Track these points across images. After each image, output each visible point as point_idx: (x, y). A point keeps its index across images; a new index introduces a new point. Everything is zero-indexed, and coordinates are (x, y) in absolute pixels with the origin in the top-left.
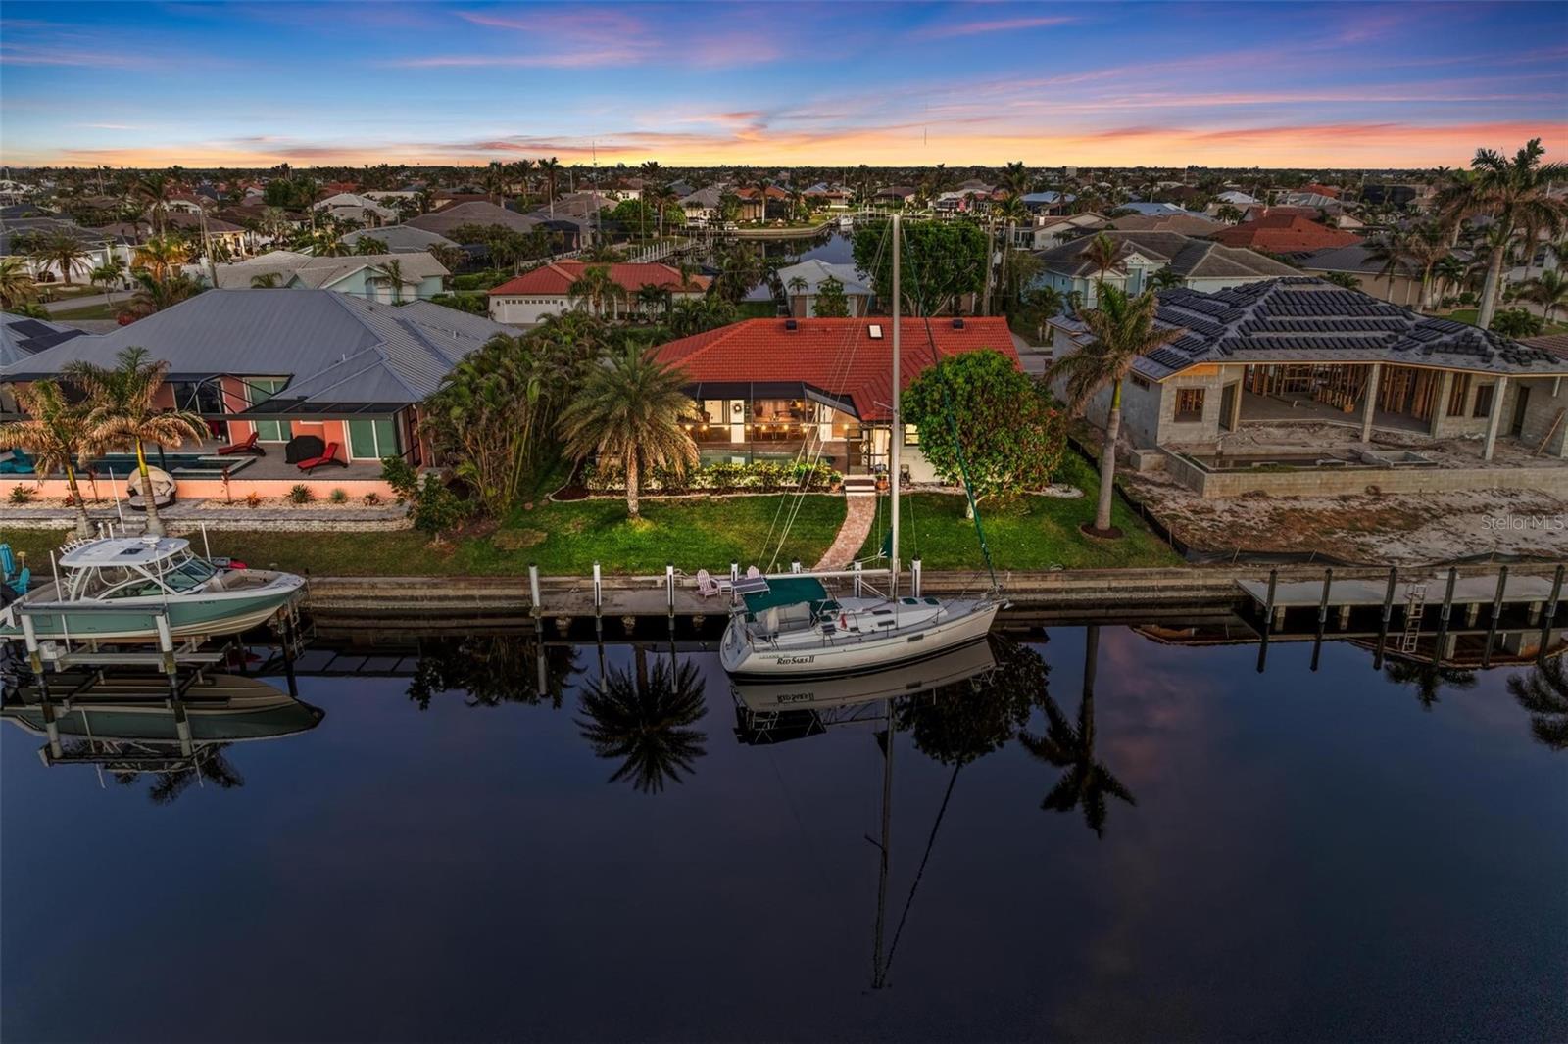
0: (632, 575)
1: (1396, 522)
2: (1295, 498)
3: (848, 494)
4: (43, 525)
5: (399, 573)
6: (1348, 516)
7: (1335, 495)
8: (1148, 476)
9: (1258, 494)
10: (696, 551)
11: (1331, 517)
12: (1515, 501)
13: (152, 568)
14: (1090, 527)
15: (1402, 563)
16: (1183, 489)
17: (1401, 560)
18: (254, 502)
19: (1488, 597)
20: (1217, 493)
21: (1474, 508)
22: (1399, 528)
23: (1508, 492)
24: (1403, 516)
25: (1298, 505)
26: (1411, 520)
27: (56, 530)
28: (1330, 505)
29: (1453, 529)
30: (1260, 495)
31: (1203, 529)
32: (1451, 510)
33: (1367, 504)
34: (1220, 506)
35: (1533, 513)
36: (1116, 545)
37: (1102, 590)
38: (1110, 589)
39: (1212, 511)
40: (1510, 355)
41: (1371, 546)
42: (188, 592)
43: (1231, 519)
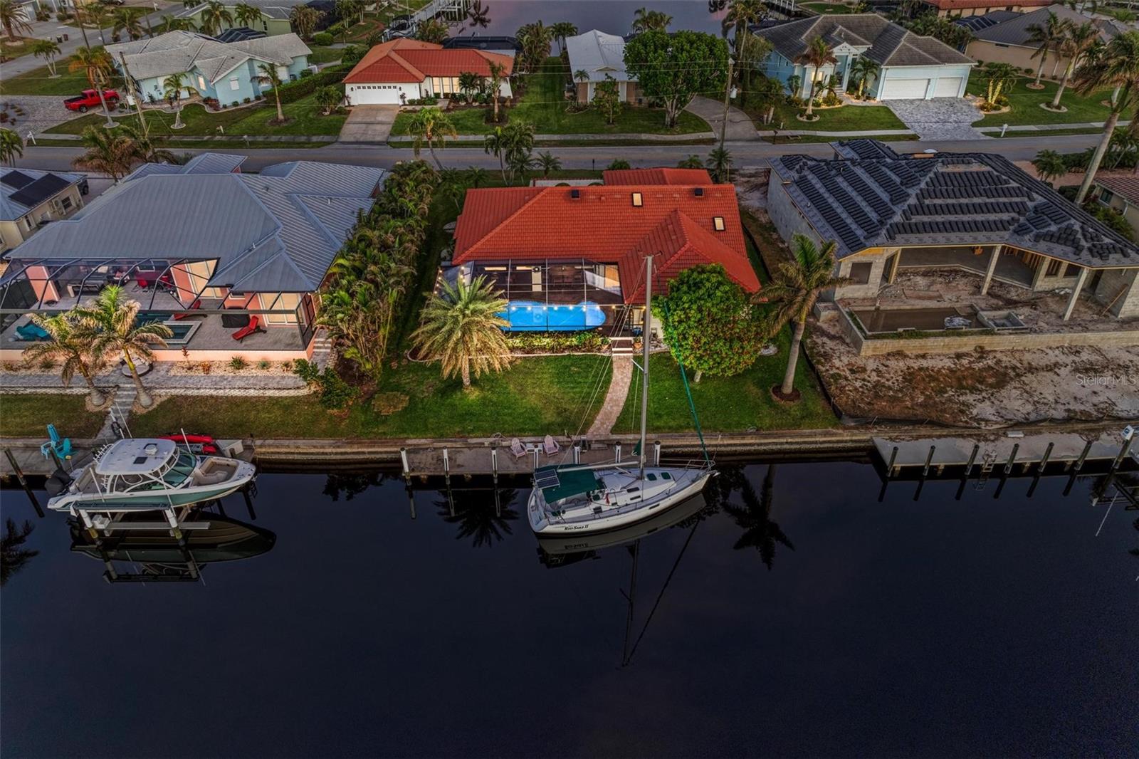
0: (468, 438)
1: (991, 381)
2: (924, 356)
3: (614, 355)
4: (68, 391)
5: (312, 436)
6: (959, 373)
7: (953, 351)
8: (825, 326)
9: (899, 354)
10: (510, 415)
11: (947, 376)
12: (1077, 359)
13: (156, 474)
14: (778, 390)
15: (986, 425)
16: (847, 344)
17: (987, 421)
18: (207, 368)
19: (1038, 457)
20: (870, 353)
21: (1047, 366)
22: (991, 386)
23: (1074, 349)
24: (996, 374)
25: (924, 363)
26: (1000, 378)
27: (77, 395)
28: (948, 363)
29: (1027, 388)
30: (900, 354)
31: (856, 389)
32: (1031, 369)
33: (973, 362)
34: (871, 365)
35: (1087, 370)
36: (794, 407)
37: (782, 444)
38: (787, 443)
39: (864, 370)
40: (1095, 250)
41: (968, 406)
42: (182, 485)
43: (876, 378)
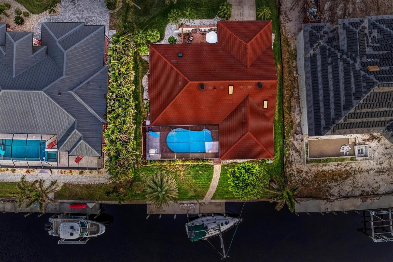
1: (344, 176)
3: (214, 165)
6: (334, 173)
11: (330, 174)
17: (333, 195)
21: (367, 170)
22: (343, 179)
23: (382, 162)
24: (347, 174)
25: (324, 169)
28: (333, 168)
29: (355, 180)
31: (296, 181)
32: (361, 171)
33: (342, 168)
35: (380, 172)
39: (302, 172)
41: (330, 188)
43: (305, 176)
